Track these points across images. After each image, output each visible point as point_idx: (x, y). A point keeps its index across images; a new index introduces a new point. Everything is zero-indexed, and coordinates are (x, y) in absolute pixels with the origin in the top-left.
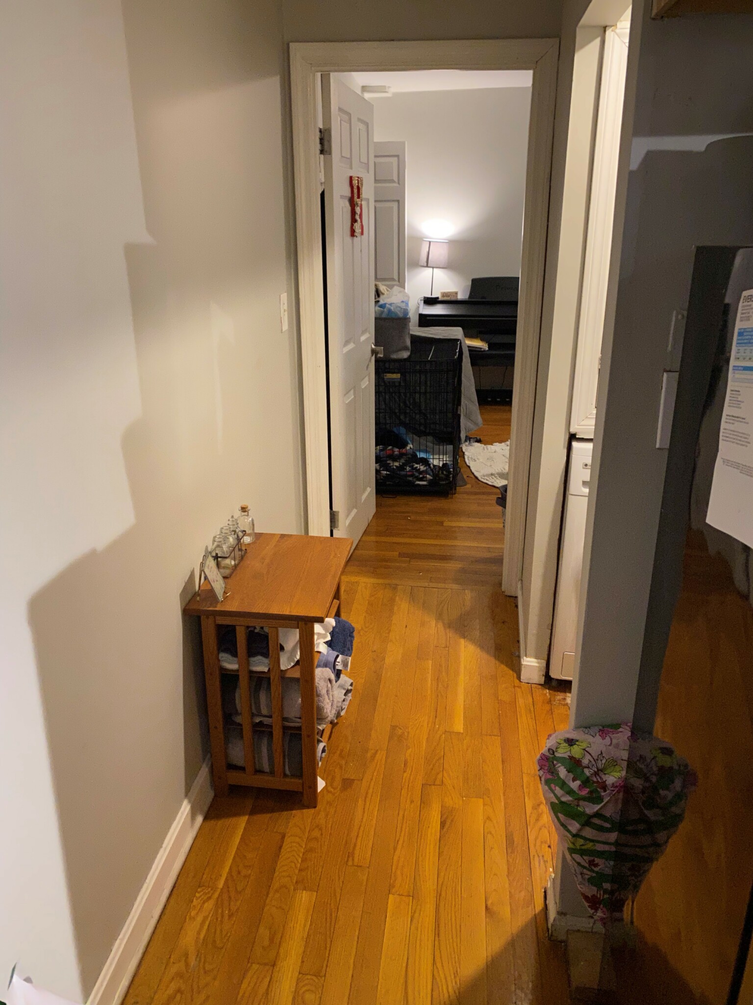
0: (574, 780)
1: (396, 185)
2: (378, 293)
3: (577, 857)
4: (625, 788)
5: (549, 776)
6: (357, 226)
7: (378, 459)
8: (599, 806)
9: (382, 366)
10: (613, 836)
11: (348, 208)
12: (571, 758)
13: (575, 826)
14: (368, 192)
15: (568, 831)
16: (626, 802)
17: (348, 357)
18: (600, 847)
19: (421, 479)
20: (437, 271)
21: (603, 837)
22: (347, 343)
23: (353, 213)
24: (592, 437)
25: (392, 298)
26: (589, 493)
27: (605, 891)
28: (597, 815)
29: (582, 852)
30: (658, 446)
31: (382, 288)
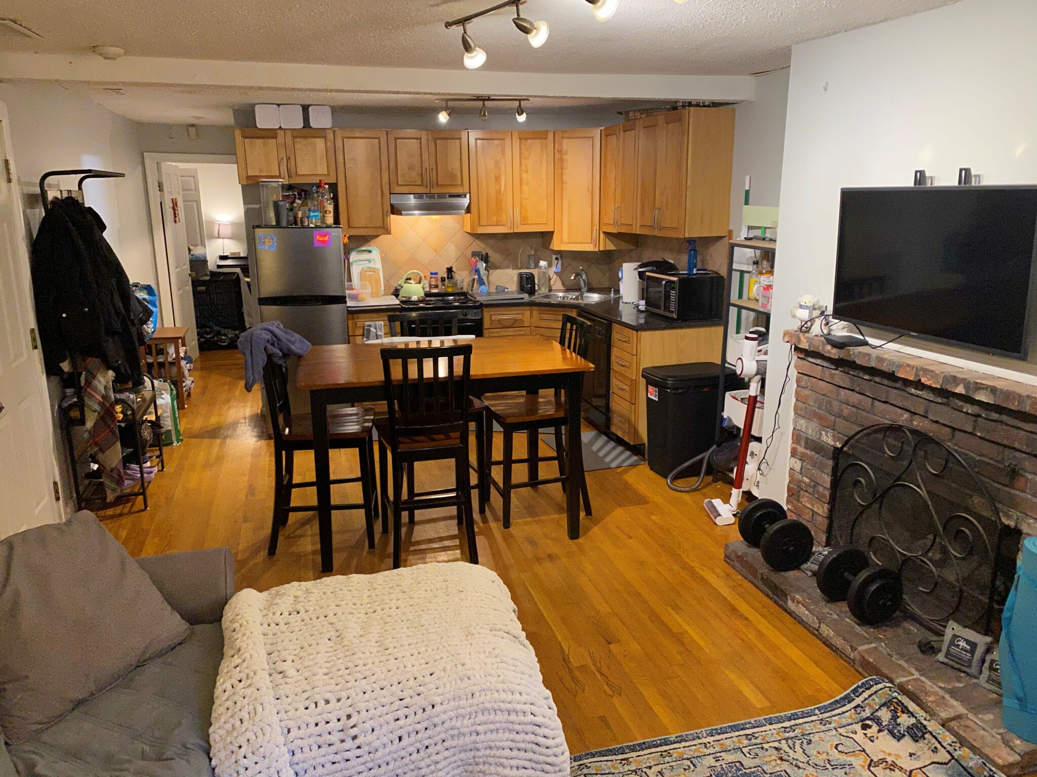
1: (194, 192)
2: (189, 250)
6: (177, 219)
7: (198, 334)
9: (195, 283)
11: (172, 211)
14: (180, 204)
17: (178, 274)
19: (224, 342)
20: (226, 241)
22: (177, 267)
23: (175, 214)
25: (198, 251)
31: (191, 247)
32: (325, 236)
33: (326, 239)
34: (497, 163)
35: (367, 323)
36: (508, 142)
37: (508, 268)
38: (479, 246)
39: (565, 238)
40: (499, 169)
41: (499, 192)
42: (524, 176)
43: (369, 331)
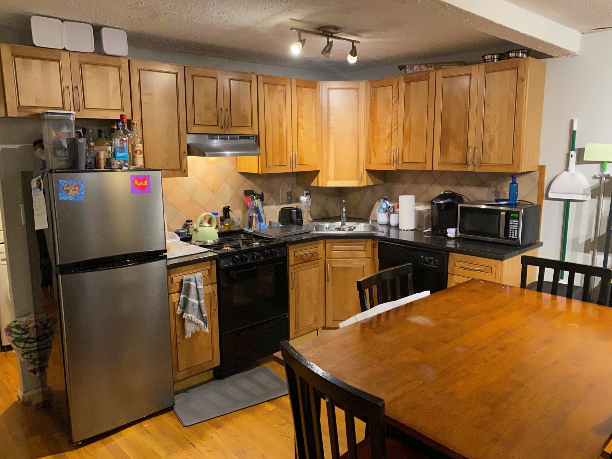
0: (19, 330)
3: (25, 356)
4: (36, 326)
5: (9, 333)
8: (28, 335)
10: (36, 344)
12: (16, 325)
13: (22, 345)
15: (20, 347)
16: (37, 331)
18: (32, 349)
21: (32, 345)
24: (3, 242)
26: (7, 262)
27: (37, 365)
28: (28, 338)
29: (27, 353)
30: (23, 224)
32: (143, 181)
33: (145, 183)
34: (280, 109)
35: (185, 277)
36: (288, 88)
37: (272, 204)
38: (249, 185)
39: (332, 174)
40: (282, 114)
41: (281, 135)
42: (300, 120)
43: (189, 286)
